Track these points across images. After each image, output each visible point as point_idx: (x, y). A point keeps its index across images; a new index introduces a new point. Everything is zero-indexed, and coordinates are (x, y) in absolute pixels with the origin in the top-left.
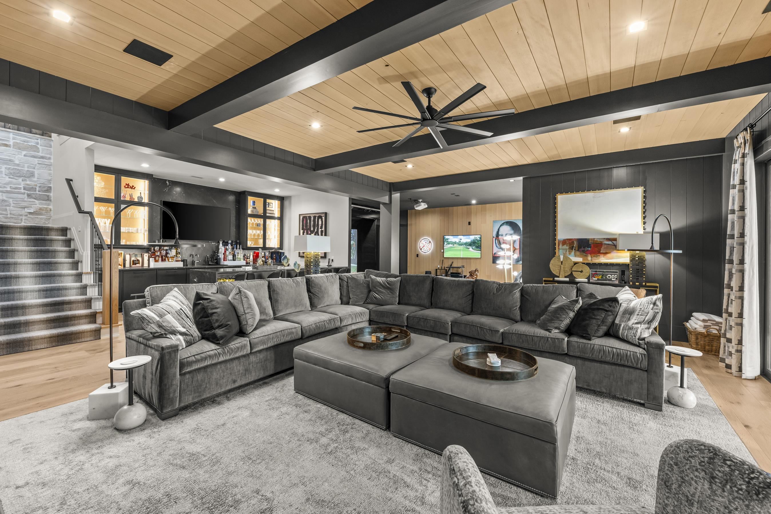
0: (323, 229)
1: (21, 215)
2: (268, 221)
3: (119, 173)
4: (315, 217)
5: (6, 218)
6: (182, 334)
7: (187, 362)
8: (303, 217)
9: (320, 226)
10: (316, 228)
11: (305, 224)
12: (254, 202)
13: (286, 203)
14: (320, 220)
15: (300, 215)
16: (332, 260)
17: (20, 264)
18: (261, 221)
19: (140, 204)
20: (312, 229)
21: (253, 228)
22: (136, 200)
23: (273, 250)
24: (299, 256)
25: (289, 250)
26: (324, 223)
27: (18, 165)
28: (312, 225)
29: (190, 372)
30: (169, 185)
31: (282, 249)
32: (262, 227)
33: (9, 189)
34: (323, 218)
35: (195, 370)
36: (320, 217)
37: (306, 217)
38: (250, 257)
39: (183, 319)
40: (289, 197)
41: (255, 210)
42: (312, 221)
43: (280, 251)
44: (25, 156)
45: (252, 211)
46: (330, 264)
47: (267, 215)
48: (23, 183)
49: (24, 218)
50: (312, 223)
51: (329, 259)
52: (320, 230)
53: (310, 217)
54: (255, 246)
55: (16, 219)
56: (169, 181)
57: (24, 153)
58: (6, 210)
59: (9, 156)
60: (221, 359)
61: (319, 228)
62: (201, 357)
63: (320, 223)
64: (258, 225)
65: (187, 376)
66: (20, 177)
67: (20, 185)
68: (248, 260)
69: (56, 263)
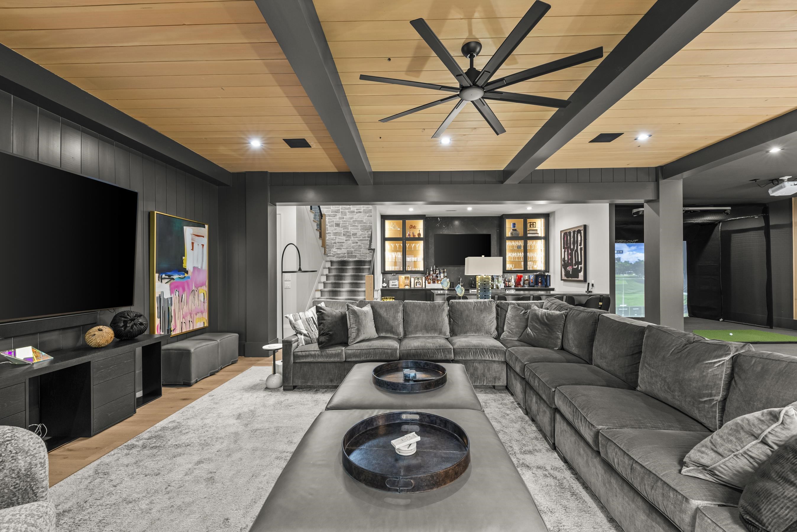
0: (582, 246)
1: (367, 254)
2: (530, 243)
3: (404, 218)
4: (574, 232)
5: (361, 256)
6: (305, 335)
7: (297, 355)
8: (565, 234)
9: (579, 242)
10: (576, 245)
11: (565, 242)
12: (514, 225)
13: (551, 219)
14: (579, 235)
15: (561, 232)
16: (593, 285)
17: (345, 284)
18: (521, 243)
19: (419, 239)
20: (572, 247)
21: (513, 251)
22: (417, 236)
23: (538, 273)
24: (562, 280)
25: (554, 273)
26: (583, 239)
27: (365, 223)
28: (572, 242)
29: (299, 363)
30: (440, 221)
31: (548, 272)
32: (522, 248)
33: (361, 238)
34: (582, 232)
35: (303, 362)
36: (579, 231)
37: (567, 232)
38: (511, 280)
39: (309, 324)
40: (553, 213)
41: (515, 232)
42: (572, 237)
43: (546, 274)
44: (368, 216)
45: (512, 234)
46: (590, 290)
47: (529, 235)
48: (367, 233)
49: (368, 255)
50: (572, 239)
51: (589, 284)
52: (579, 247)
53: (570, 233)
54: (516, 269)
55: (364, 256)
56: (440, 217)
57: (367, 215)
58: (360, 251)
59: (361, 218)
60: (320, 360)
61: (579, 245)
62: (305, 354)
63: (579, 239)
64: (519, 247)
65: (297, 365)
66: (366, 230)
67: (366, 235)
68: (510, 283)
69: (359, 283)
